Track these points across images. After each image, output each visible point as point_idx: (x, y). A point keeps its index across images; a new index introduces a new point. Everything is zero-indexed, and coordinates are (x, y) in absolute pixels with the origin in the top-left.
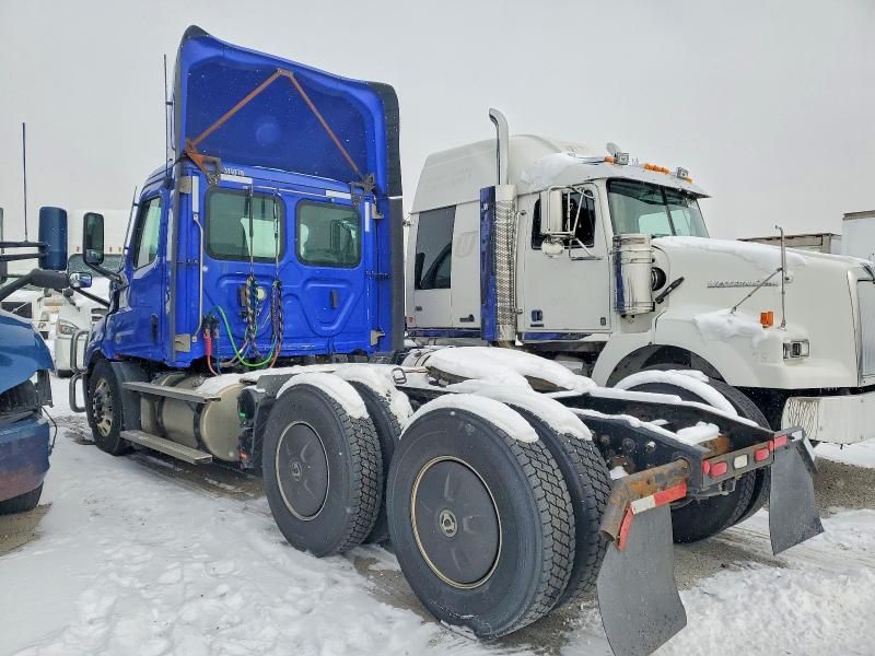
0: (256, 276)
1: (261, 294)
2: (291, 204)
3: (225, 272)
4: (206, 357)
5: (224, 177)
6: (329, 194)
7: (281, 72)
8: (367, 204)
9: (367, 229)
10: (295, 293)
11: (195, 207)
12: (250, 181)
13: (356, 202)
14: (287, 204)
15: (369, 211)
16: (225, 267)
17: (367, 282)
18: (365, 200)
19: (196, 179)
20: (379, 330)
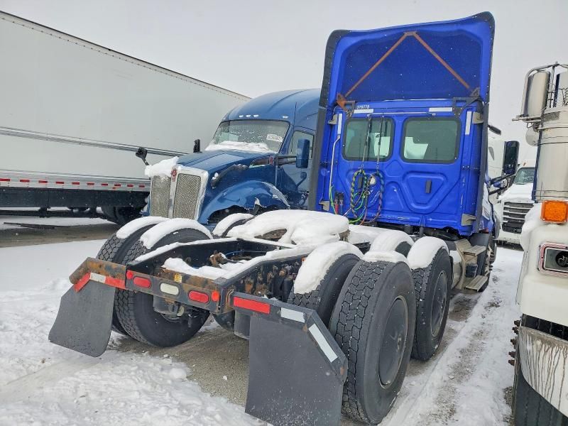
1: (373, 181)
2: (399, 122)
3: (352, 167)
5: (356, 112)
6: (431, 110)
7: (406, 34)
8: (469, 113)
9: (467, 132)
10: (397, 181)
11: (339, 131)
12: (371, 111)
13: (457, 112)
14: (397, 121)
15: (470, 118)
16: (352, 164)
17: (462, 175)
18: (468, 110)
19: (341, 115)
20: (474, 215)
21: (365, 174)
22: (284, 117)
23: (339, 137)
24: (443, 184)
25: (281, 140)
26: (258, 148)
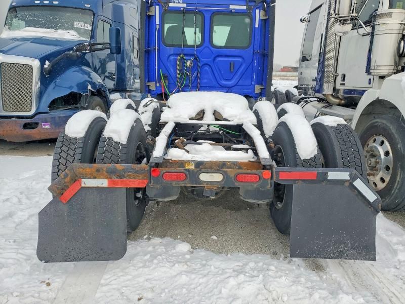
0: (184, 54)
2: (207, 16)
3: (172, 53)
4: (162, 93)
5: (171, 5)
6: (231, 7)
8: (258, 11)
9: (257, 26)
10: (209, 63)
11: (157, 22)
12: (184, 5)
13: (250, 10)
14: (205, 15)
15: (259, 15)
16: (171, 50)
17: (255, 57)
18: (256, 8)
19: (157, 7)
20: (262, 85)
21: (185, 58)
22: (86, 5)
23: (158, 27)
24: (241, 65)
25: (90, 28)
26: (69, 36)
